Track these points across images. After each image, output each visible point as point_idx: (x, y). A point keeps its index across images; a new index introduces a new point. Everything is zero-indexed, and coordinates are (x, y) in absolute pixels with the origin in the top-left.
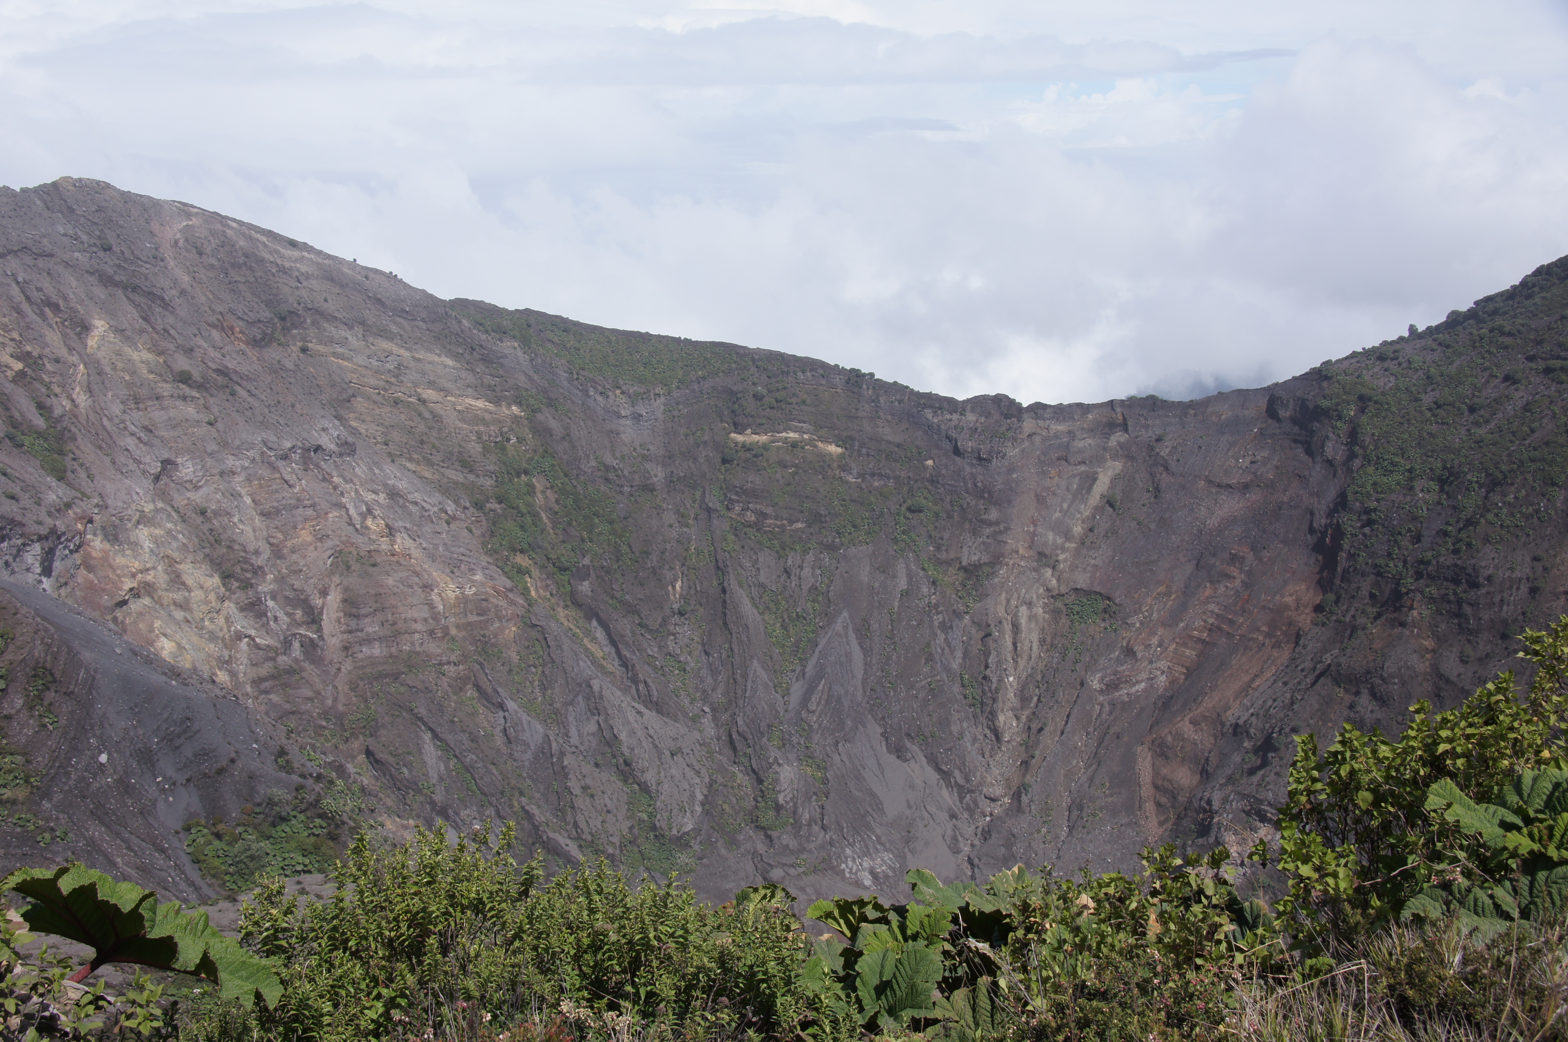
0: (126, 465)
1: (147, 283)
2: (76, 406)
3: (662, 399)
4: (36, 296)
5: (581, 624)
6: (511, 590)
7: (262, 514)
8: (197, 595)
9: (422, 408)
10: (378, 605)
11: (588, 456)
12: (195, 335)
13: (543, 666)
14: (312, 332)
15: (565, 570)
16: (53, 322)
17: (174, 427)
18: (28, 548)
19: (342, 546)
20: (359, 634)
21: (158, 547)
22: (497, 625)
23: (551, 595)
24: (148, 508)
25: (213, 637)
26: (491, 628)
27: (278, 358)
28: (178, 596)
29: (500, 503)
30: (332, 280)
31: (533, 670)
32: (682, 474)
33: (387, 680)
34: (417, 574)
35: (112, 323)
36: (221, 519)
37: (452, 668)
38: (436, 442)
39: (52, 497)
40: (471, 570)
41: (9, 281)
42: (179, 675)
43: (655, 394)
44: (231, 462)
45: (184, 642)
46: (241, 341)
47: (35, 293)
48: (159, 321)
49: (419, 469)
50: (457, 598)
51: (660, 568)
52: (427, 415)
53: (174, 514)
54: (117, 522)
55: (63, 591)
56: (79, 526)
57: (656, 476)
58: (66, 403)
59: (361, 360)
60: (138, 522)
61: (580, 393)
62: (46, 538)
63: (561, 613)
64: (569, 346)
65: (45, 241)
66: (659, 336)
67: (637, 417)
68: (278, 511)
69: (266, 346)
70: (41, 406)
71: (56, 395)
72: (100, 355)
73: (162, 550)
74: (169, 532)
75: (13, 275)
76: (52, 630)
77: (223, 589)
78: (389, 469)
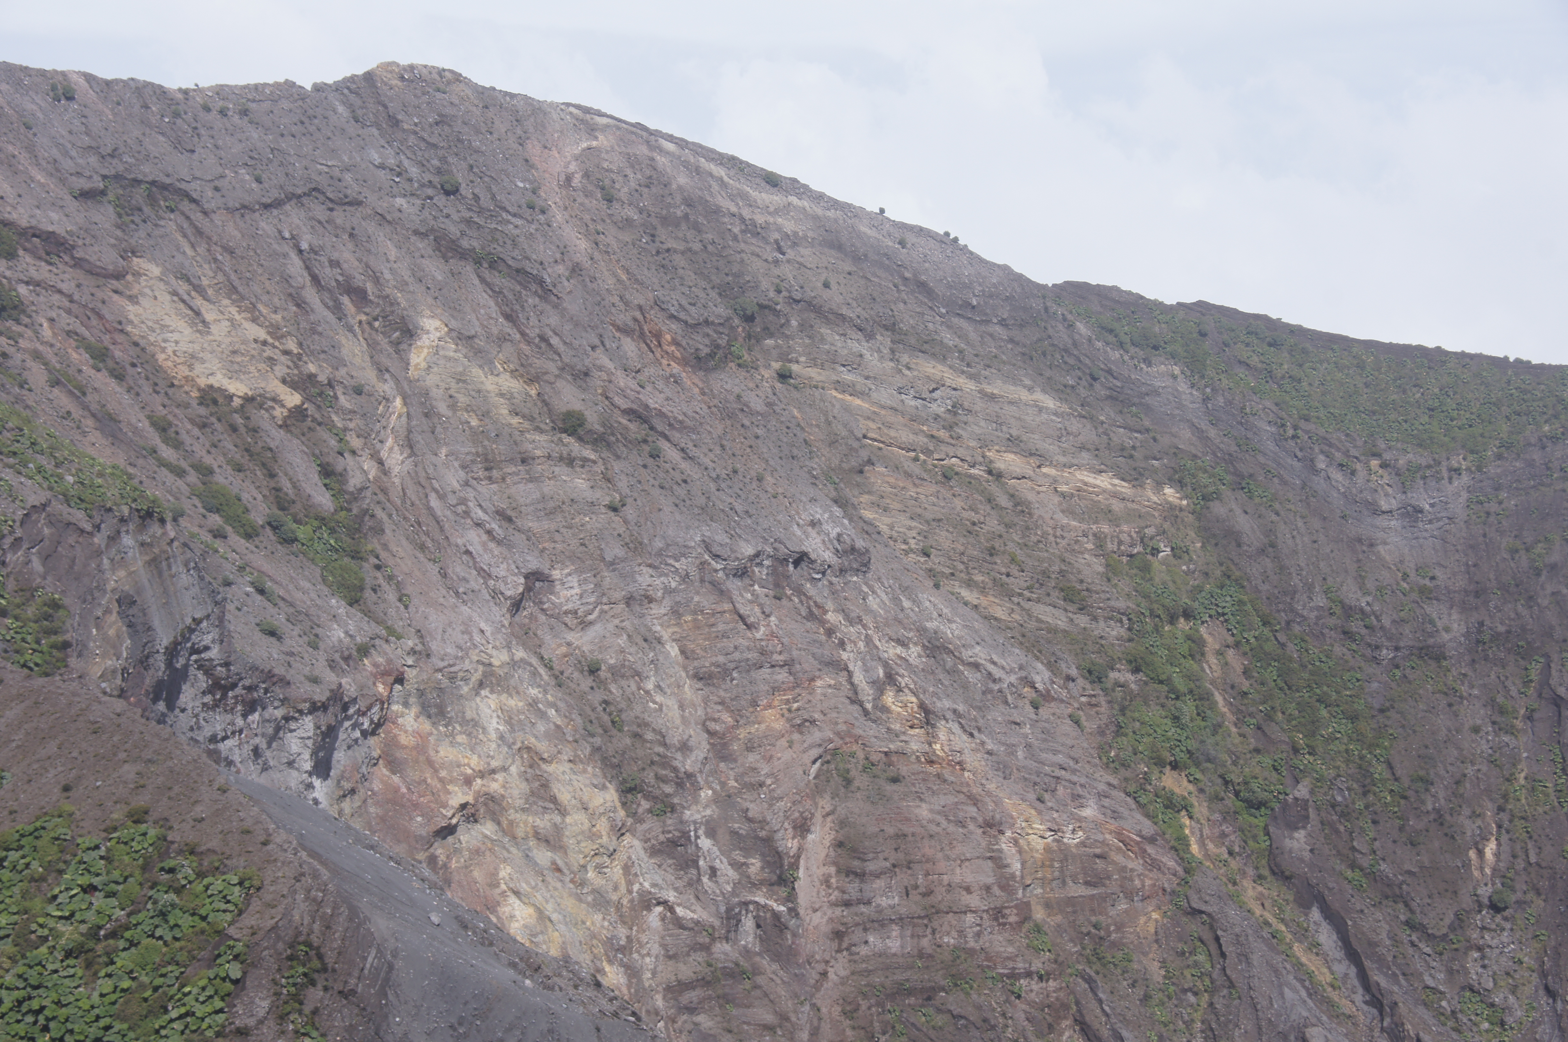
0: (465, 579)
1: (516, 253)
2: (386, 472)
3: (1465, 478)
4: (328, 274)
5: (1287, 916)
6: (1152, 840)
7: (698, 677)
8: (576, 820)
9: (994, 488)
10: (901, 856)
11: (1310, 588)
12: (593, 348)
13: (1212, 991)
14: (799, 344)
15: (1260, 805)
16: (353, 322)
17: (550, 513)
18: (293, 725)
19: (838, 742)
20: (863, 909)
21: (512, 730)
22: (1123, 906)
23: (1231, 853)
24: (499, 658)
25: (600, 901)
26: (1112, 912)
27: (737, 390)
28: (543, 822)
29: (1136, 670)
30: (839, 247)
31: (1192, 998)
32: (1501, 629)
33: (912, 1000)
34: (974, 801)
35: (453, 324)
36: (624, 683)
37: (1035, 986)
38: (1020, 554)
39: (337, 634)
40: (1076, 797)
41: (286, 248)
42: (538, 969)
43: (1451, 470)
44: (645, 578)
45: (549, 908)
46: (673, 358)
47: (328, 270)
48: (533, 321)
49: (984, 601)
50: (1047, 849)
51: (1452, 811)
52: (1003, 501)
53: (542, 671)
54: (445, 682)
55: (347, 806)
56: (381, 688)
57: (1447, 630)
58: (369, 466)
59: (885, 395)
60: (481, 685)
61: (1297, 465)
62: (324, 707)
63: (1250, 890)
64: (1279, 373)
65: (348, 177)
66: (1463, 355)
67: (1413, 513)
68: (725, 673)
69: (715, 369)
70: (327, 472)
71: (354, 452)
72: (431, 380)
73: (519, 736)
74: (533, 704)
75: (293, 237)
76: (325, 874)
77: (622, 813)
78: (930, 599)
